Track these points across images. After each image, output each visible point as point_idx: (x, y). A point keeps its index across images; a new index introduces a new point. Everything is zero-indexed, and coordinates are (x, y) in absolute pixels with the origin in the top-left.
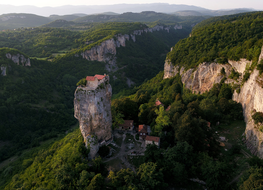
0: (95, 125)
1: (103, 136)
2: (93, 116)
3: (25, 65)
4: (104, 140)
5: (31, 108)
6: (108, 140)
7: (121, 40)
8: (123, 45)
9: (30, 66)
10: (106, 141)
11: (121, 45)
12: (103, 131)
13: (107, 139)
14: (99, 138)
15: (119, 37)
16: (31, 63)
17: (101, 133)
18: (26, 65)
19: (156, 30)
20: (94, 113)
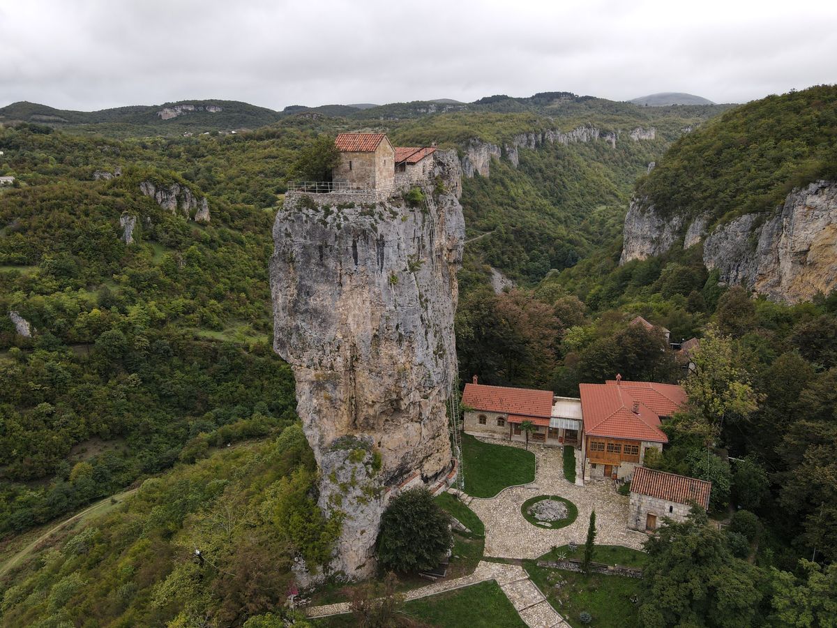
0: (371, 398)
1: (414, 455)
2: (363, 350)
3: (193, 219)
4: (414, 476)
5: (197, 343)
6: (436, 476)
7: (478, 158)
8: (485, 173)
9: (209, 220)
10: (426, 480)
11: (476, 173)
12: (413, 428)
13: (430, 468)
14: (391, 462)
15: (473, 150)
16: (212, 213)
17: (400, 440)
18: (197, 219)
19: (579, 141)
20: (371, 333)
